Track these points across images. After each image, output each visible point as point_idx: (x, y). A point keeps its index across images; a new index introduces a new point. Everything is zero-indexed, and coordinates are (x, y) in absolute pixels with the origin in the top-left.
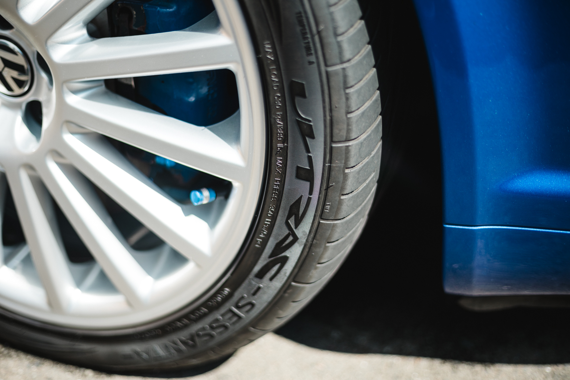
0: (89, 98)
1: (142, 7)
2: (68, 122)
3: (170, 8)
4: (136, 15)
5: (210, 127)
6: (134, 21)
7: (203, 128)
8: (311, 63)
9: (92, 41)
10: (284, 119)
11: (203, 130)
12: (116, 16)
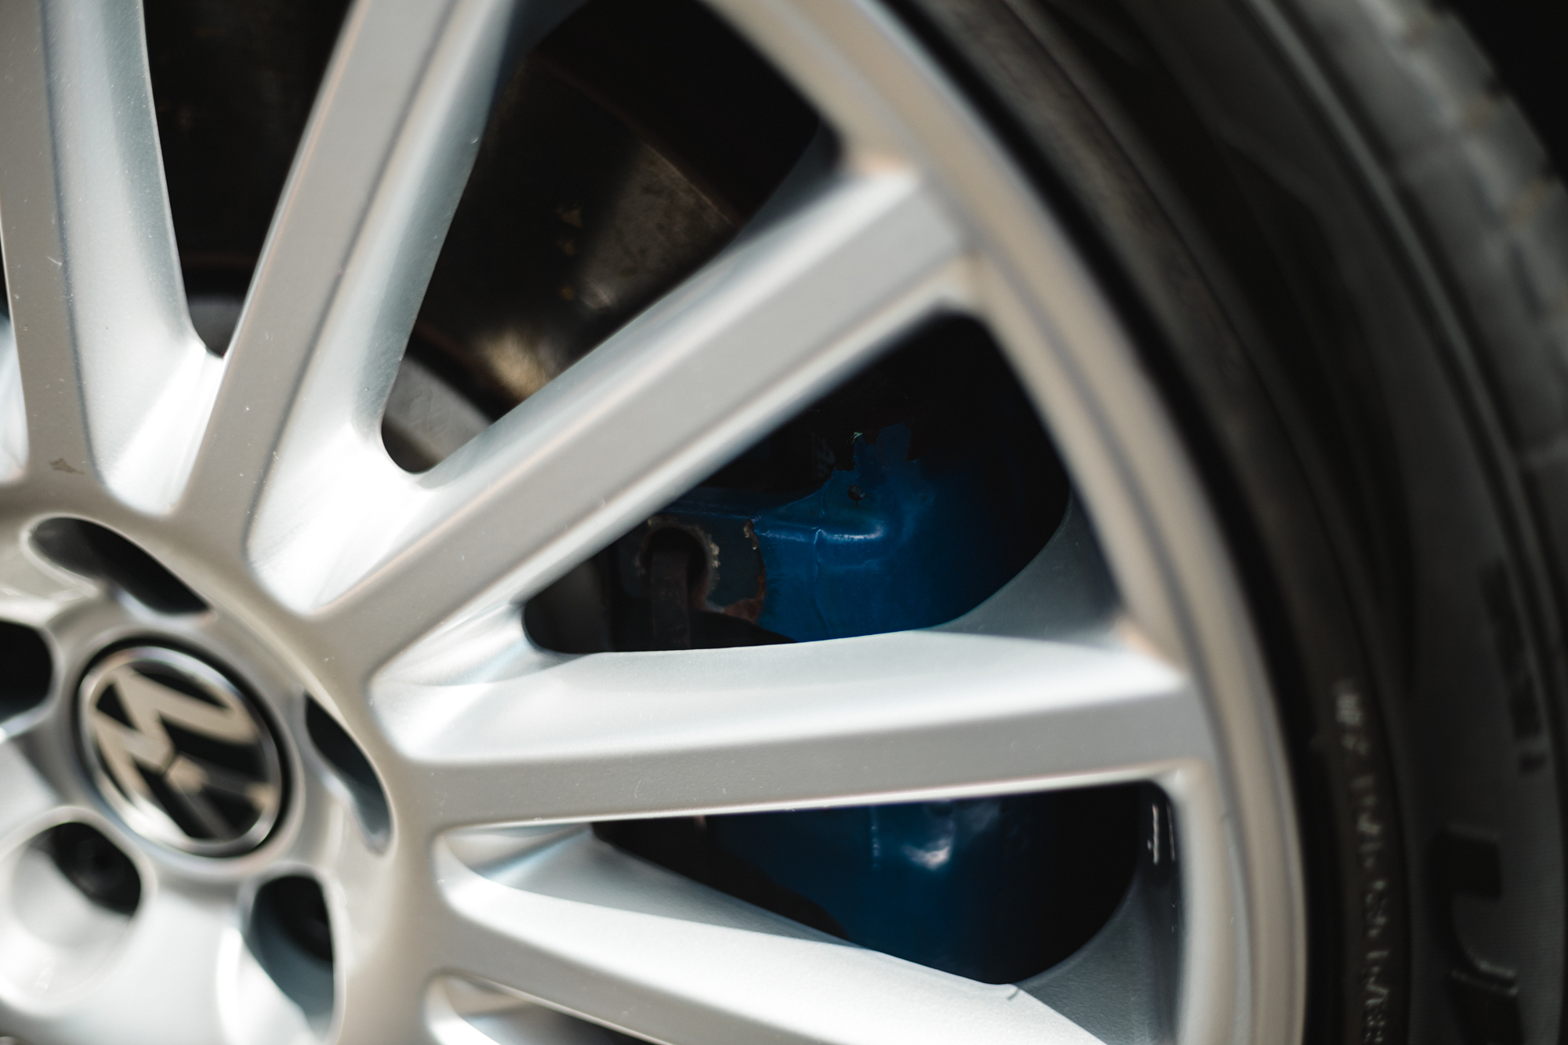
0: (536, 884)
1: (745, 529)
2: (447, 973)
3: (868, 532)
4: (720, 557)
5: (1036, 982)
6: (710, 582)
7: (1010, 989)
8: (1529, 764)
9: (544, 666)
10: (1397, 975)
11: (1011, 998)
12: (637, 563)
